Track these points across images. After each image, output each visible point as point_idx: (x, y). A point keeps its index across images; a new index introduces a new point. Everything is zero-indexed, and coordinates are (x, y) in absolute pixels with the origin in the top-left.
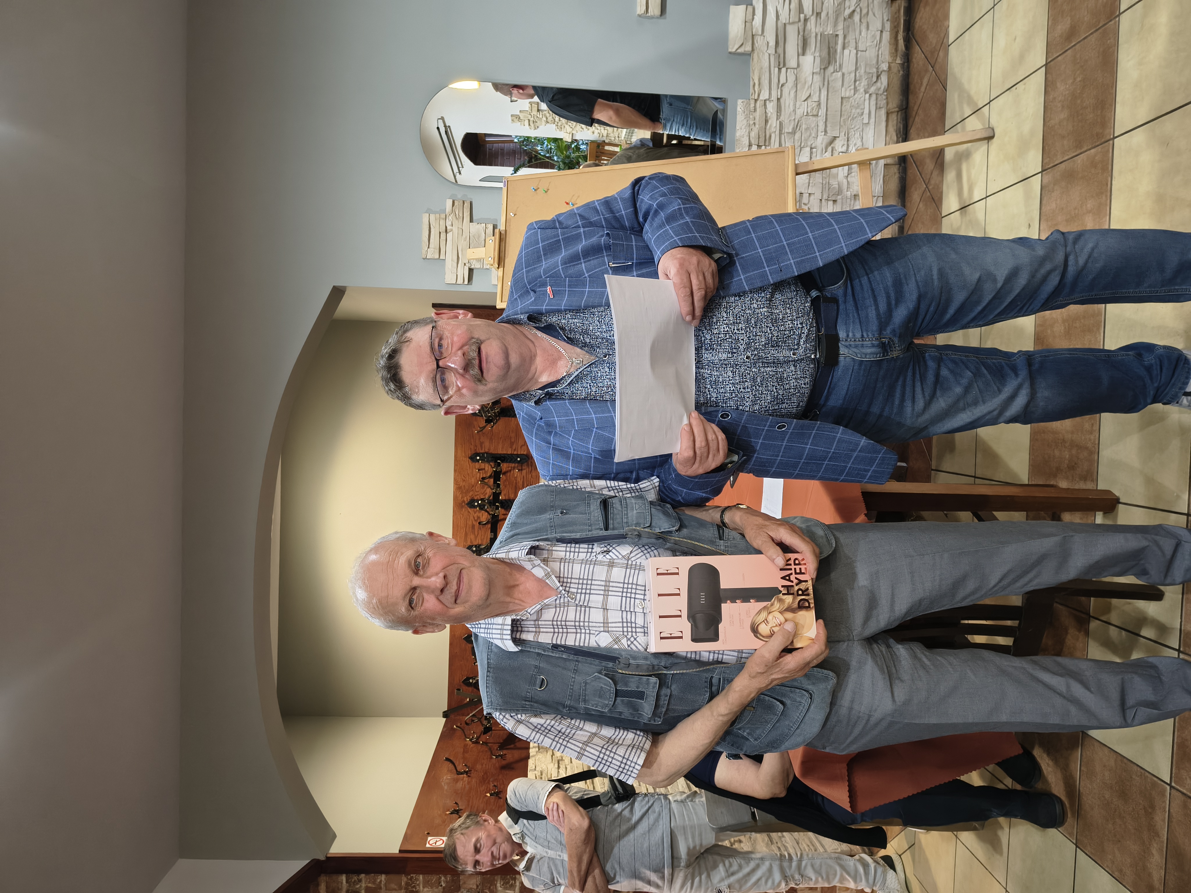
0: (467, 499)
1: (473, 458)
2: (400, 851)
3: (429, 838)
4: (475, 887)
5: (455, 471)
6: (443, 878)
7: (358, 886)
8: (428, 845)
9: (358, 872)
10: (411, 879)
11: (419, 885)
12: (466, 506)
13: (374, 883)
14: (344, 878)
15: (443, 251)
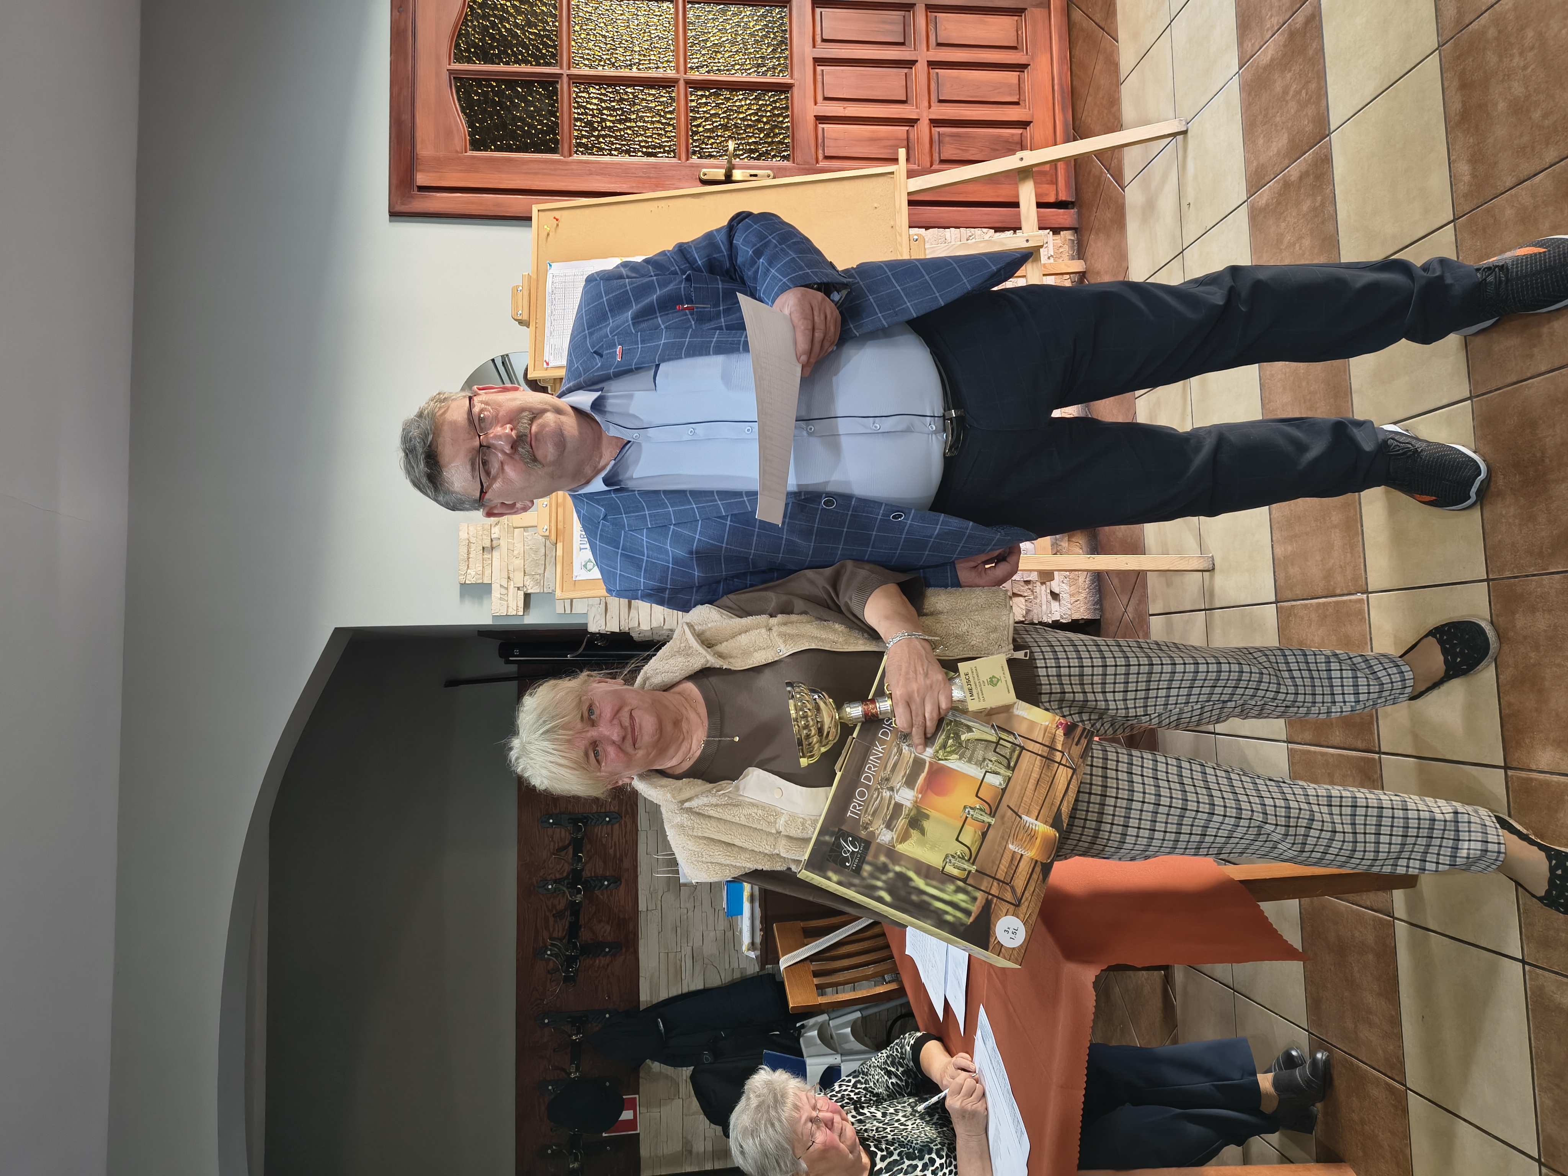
15: (488, 572)
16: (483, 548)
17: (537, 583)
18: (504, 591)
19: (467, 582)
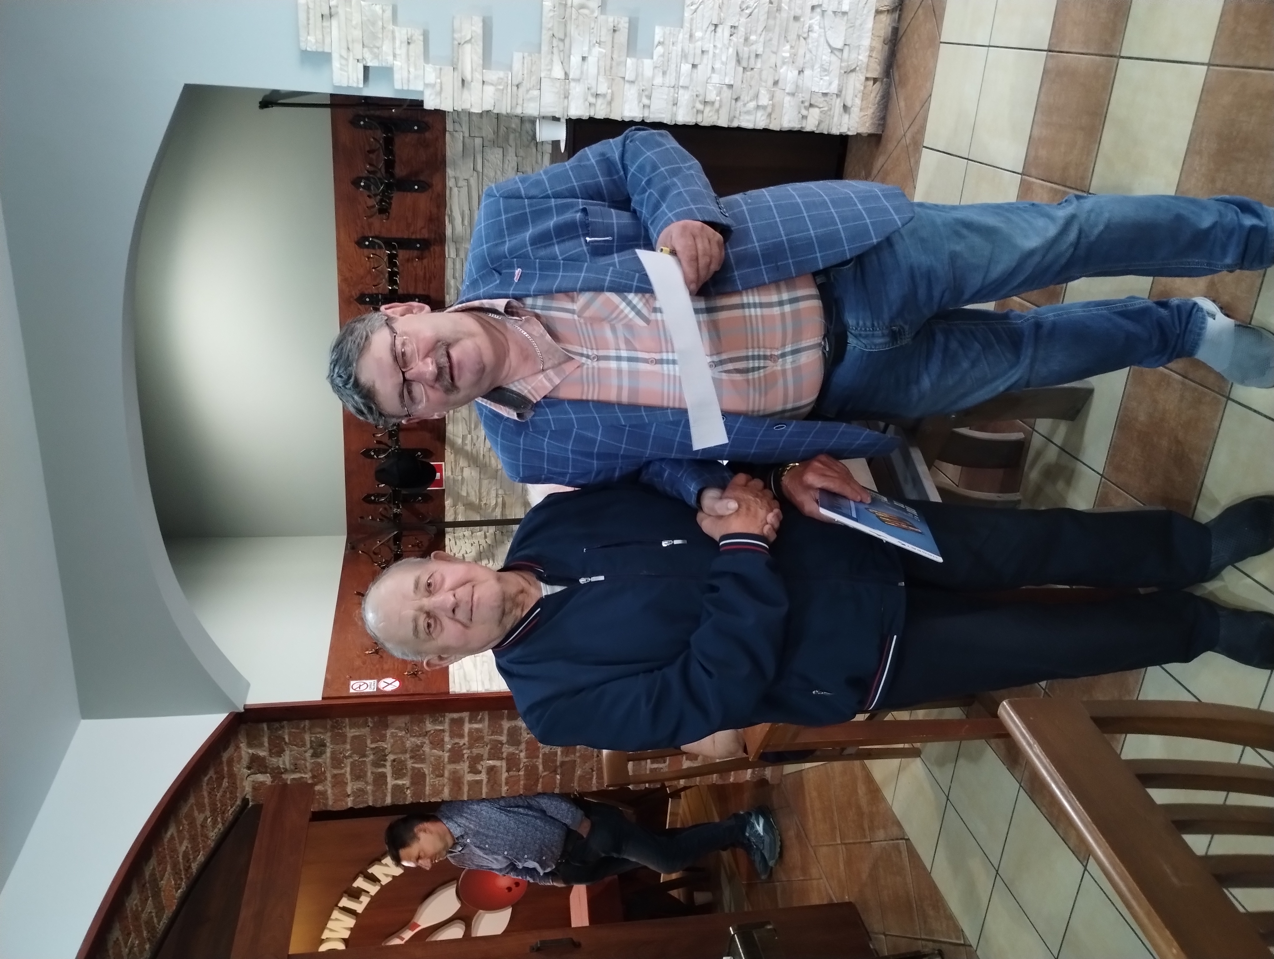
0: (355, 293)
1: (360, 243)
2: (323, 698)
3: (352, 682)
4: (404, 725)
5: (338, 258)
6: (370, 719)
7: (280, 732)
8: (351, 691)
9: (279, 720)
10: (336, 722)
11: (345, 727)
12: (355, 302)
13: (298, 728)
14: (265, 726)
15: (327, 40)
16: (322, 16)
17: (376, 56)
18: (344, 62)
19: (308, 49)
